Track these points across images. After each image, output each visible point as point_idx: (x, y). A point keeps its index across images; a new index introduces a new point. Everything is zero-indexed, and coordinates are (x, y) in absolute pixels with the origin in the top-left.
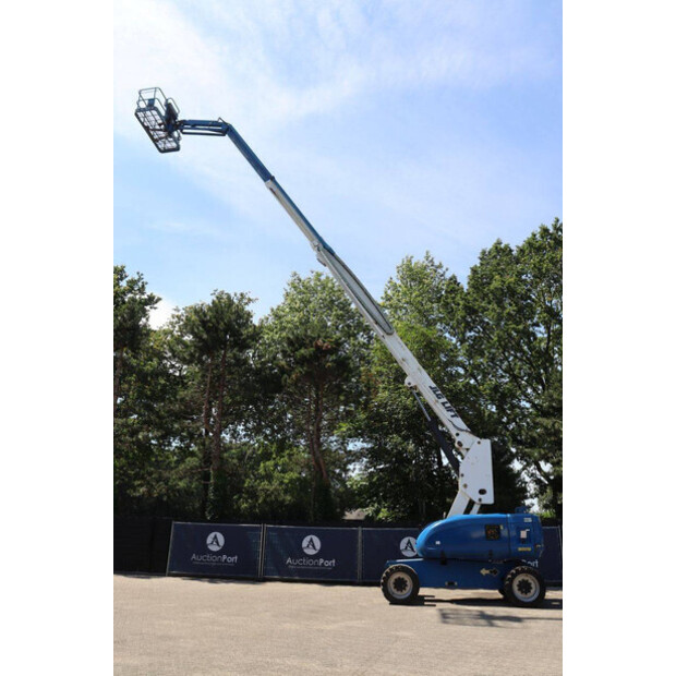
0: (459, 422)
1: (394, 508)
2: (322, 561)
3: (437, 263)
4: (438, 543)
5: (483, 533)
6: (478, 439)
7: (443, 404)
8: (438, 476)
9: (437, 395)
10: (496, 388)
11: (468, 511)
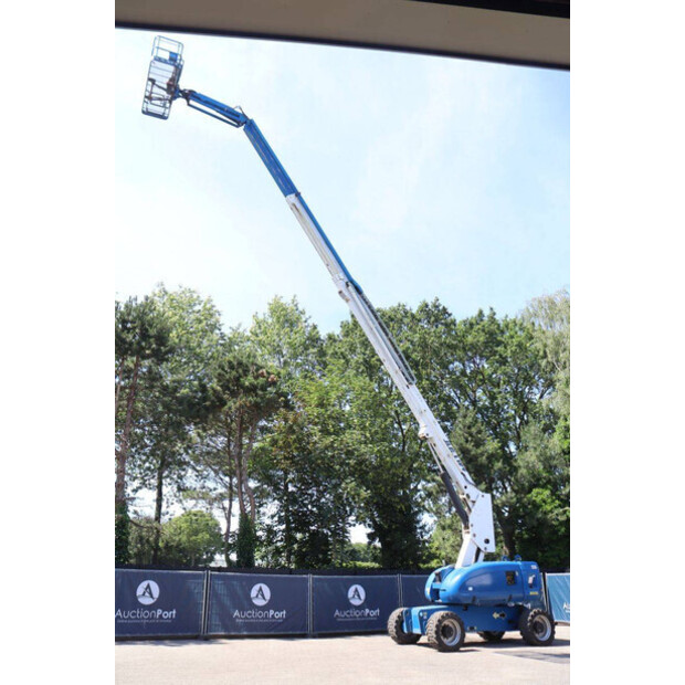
2: (272, 612)
3: (300, 309)
4: (471, 589)
6: (482, 493)
7: (456, 457)
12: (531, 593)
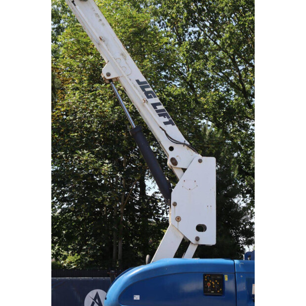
0: (174, 131)
1: (80, 250)
4: (137, 297)
5: (200, 285)
6: (200, 156)
7: (154, 105)
8: (141, 210)
9: (147, 93)
10: (221, 102)
11: (180, 253)
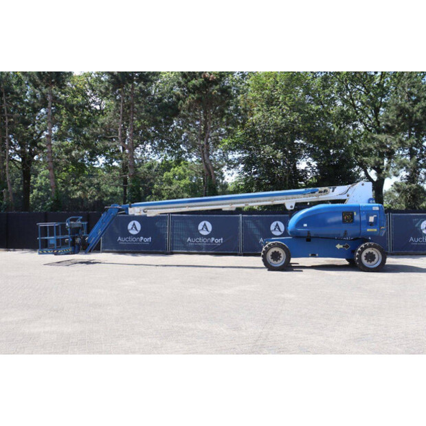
4: (305, 225)
5: (341, 218)
10: (342, 112)
12: (368, 230)
